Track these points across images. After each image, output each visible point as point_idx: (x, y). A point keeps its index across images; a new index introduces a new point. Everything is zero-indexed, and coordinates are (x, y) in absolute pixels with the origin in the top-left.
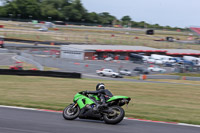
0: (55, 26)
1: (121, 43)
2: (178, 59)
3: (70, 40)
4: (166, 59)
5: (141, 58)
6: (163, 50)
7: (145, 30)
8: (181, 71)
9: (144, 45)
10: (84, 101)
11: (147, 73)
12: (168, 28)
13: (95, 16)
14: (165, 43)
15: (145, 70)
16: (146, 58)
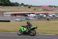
0: (1, 7)
1: (21, 11)
2: (38, 15)
3: (6, 11)
4: (34, 15)
5: (27, 15)
6: (33, 13)
7: (28, 7)
8: (39, 19)
9: (28, 11)
10: (23, 29)
11: (29, 20)
12: (35, 6)
13: (13, 3)
14: (34, 11)
15: (29, 19)
16: (29, 15)
